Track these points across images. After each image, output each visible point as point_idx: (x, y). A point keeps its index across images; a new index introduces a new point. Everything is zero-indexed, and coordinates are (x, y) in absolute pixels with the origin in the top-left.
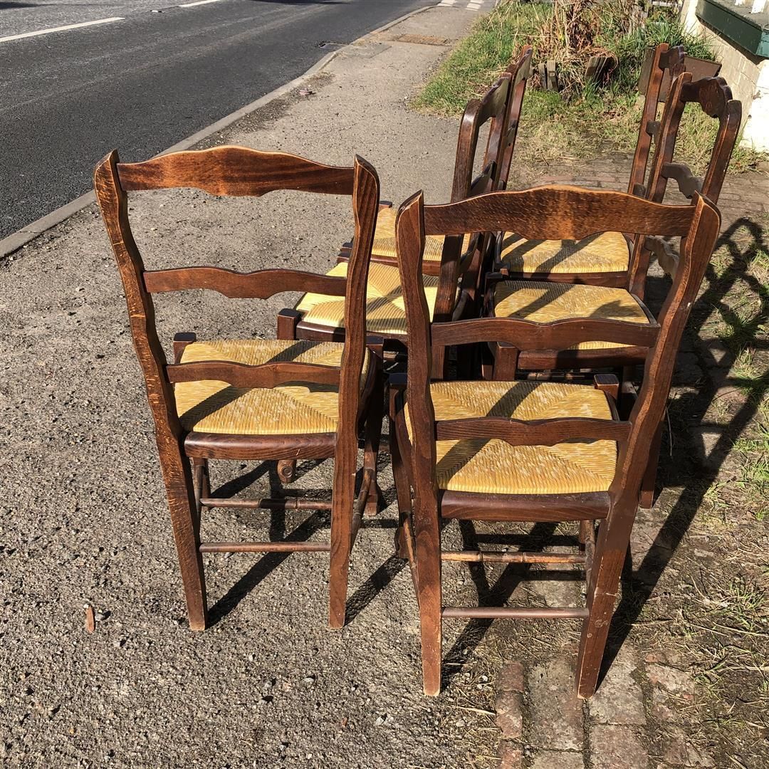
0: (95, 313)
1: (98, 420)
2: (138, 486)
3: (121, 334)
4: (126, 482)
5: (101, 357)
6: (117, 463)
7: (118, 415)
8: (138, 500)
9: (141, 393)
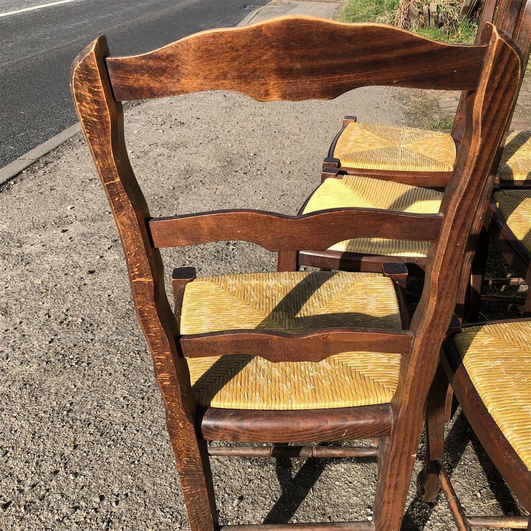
0: (85, 229)
1: (92, 340)
2: (135, 415)
3: (109, 248)
4: (122, 410)
5: (91, 272)
6: (112, 388)
7: (111, 333)
8: (136, 432)
9: (131, 308)
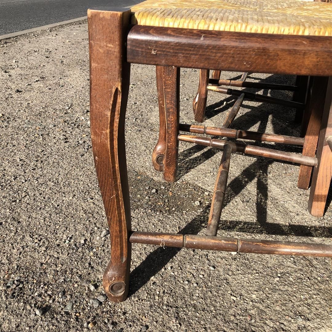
1: (6, 126)
2: (27, 171)
3: (37, 81)
4: (17, 167)
5: (18, 91)
6: (13, 154)
7: (23, 123)
8: (24, 181)
9: (44, 111)
